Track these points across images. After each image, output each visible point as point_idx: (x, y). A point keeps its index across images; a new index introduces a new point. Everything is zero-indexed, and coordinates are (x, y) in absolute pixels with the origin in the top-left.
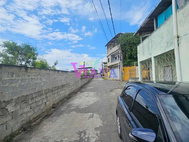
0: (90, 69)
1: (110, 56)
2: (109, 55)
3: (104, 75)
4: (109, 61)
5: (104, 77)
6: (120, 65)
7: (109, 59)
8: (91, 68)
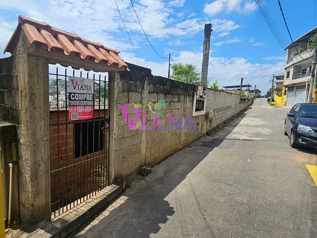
0: (246, 88)
1: (293, 67)
2: (291, 66)
3: (273, 101)
4: (288, 76)
5: (273, 103)
6: (309, 85)
7: (288, 73)
8: (249, 86)
